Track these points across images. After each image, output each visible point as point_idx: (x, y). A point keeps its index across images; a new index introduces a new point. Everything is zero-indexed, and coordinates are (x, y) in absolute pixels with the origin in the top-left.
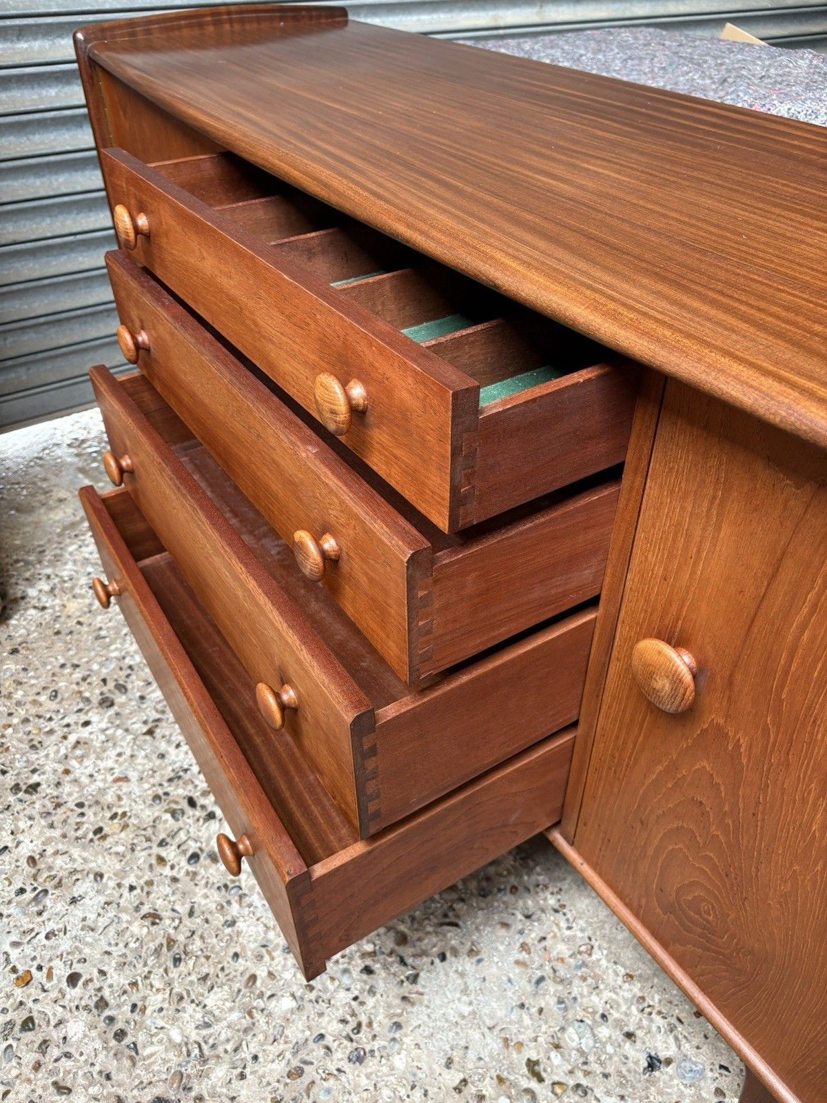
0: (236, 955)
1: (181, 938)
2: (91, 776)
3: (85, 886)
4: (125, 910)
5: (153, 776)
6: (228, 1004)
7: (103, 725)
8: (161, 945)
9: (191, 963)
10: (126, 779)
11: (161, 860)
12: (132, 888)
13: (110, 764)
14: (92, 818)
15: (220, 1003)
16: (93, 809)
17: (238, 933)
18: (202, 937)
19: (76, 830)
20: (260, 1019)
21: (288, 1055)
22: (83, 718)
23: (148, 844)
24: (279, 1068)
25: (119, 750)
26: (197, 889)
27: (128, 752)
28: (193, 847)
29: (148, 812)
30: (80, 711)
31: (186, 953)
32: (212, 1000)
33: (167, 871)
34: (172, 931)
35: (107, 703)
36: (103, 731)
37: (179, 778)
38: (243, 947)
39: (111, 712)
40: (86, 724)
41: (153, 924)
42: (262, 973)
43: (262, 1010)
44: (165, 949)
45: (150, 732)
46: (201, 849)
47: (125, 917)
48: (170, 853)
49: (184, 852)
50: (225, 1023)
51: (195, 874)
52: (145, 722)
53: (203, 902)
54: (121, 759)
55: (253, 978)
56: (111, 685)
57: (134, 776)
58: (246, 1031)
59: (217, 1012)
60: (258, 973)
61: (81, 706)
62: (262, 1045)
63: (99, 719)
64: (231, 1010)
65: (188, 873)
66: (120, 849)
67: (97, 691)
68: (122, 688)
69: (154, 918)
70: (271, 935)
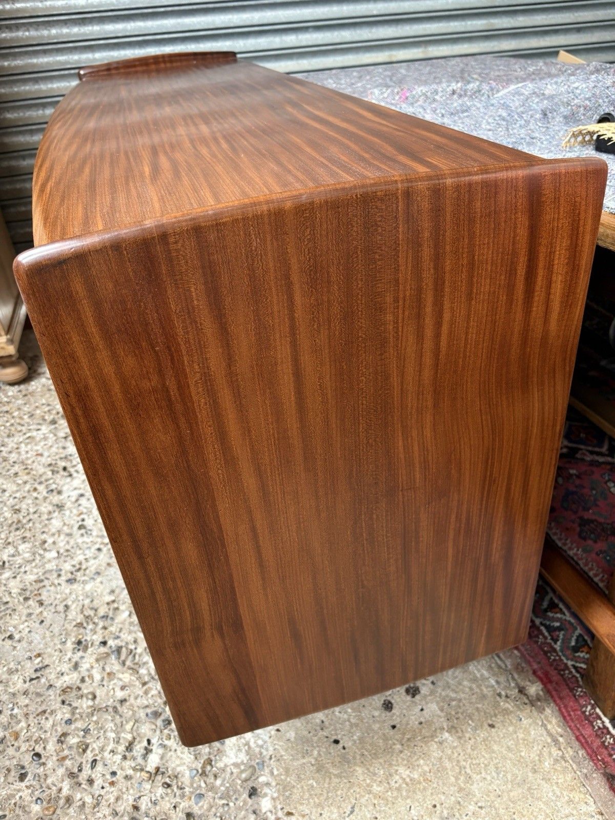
0: (44, 532)
1: (24, 521)
2: (27, 452)
4: (7, 506)
5: (55, 456)
7: (46, 432)
8: (14, 522)
9: (23, 531)
10: (42, 455)
11: (35, 489)
12: (15, 498)
13: (39, 448)
14: (16, 468)
17: (50, 524)
20: (38, 557)
21: (40, 574)
23: (34, 482)
24: (33, 577)
25: (46, 443)
26: (44, 504)
27: (50, 445)
32: (22, 547)
34: (21, 518)
38: (49, 530)
41: (15, 513)
42: (50, 541)
45: (66, 438)
46: (56, 489)
47: (5, 509)
48: (41, 488)
49: (48, 488)
50: (22, 557)
51: (47, 498)
52: (66, 434)
53: (44, 510)
54: (45, 447)
57: (46, 454)
58: (28, 561)
59: (21, 552)
64: (28, 552)
69: (18, 511)
70: (65, 528)
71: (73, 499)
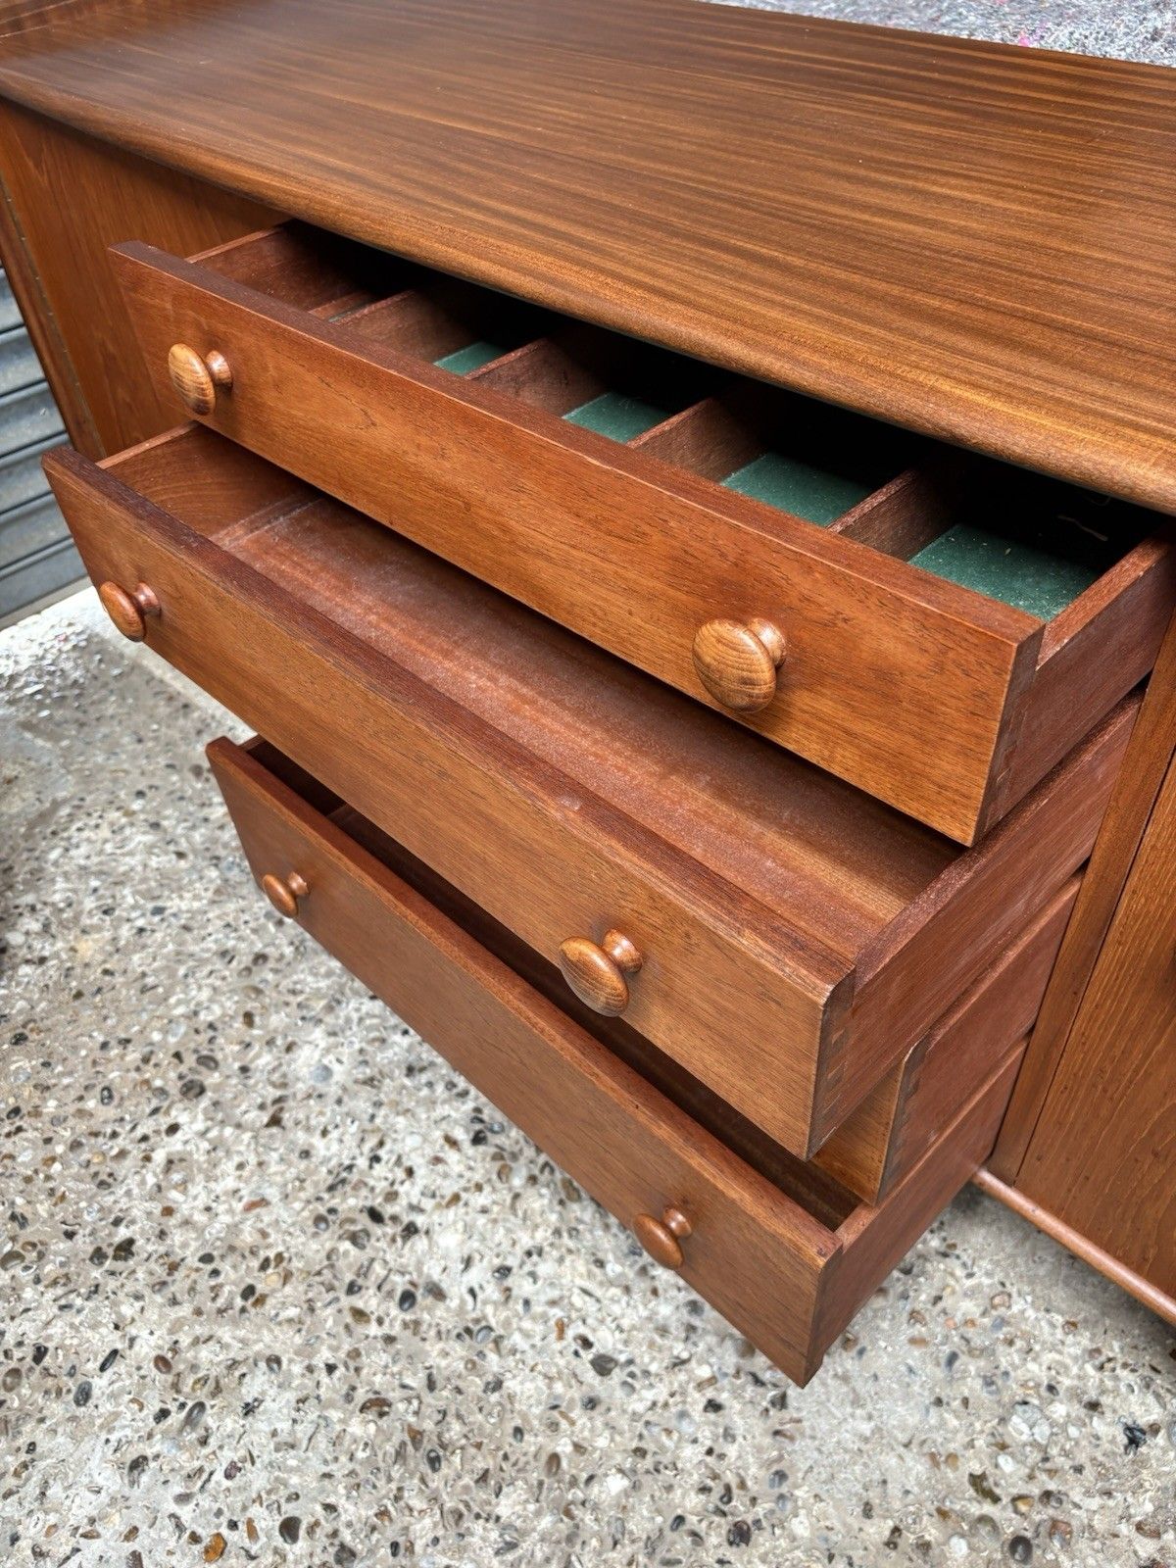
0: (518, 1431)
1: (428, 1425)
2: (208, 1209)
3: (257, 1383)
4: (331, 1404)
5: (302, 1189)
6: (532, 1507)
7: (200, 1126)
8: (403, 1444)
9: (457, 1459)
10: (263, 1202)
11: (359, 1315)
12: (331, 1369)
13: (230, 1183)
14: (234, 1277)
15: (518, 1508)
16: (229, 1260)
17: (511, 1398)
18: (459, 1417)
19: (214, 1299)
20: (587, 1518)
21: (642, 1559)
22: (164, 1122)
23: (331, 1295)
25: (237, 1159)
26: (427, 1346)
27: (253, 1160)
28: (400, 1283)
29: (314, 1246)
30: (155, 1111)
31: (444, 1446)
32: (506, 1507)
33: (373, 1329)
34: (412, 1419)
35: (193, 1090)
36: (203, 1134)
37: (343, 1181)
38: (525, 1417)
39: (205, 1102)
40: (173, 1129)
41: (382, 1415)
42: (564, 1448)
43: (583, 1503)
44: (410, 1448)
45: (275, 1121)
46: (413, 1284)
47: (335, 1415)
48: (369, 1301)
49: (390, 1294)
50: (535, 1536)
51: (417, 1323)
52: (262, 1107)
53: (443, 1363)
54: (246, 1173)
55: (554, 1459)
56: (190, 1060)
57: (272, 1193)
58: (569, 1540)
59: (518, 1523)
60: (559, 1450)
61: (155, 1103)
62: (600, 1554)
63: (191, 1119)
64: (538, 1513)
65: (405, 1325)
66: (292, 1312)
67: (173, 1075)
68: (208, 1062)
69: (378, 1405)
70: (559, 1387)
71: (492, 1292)
